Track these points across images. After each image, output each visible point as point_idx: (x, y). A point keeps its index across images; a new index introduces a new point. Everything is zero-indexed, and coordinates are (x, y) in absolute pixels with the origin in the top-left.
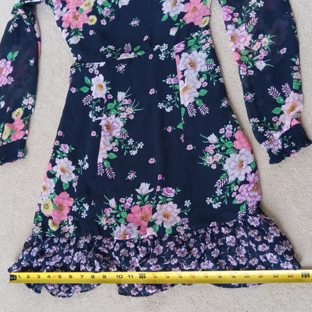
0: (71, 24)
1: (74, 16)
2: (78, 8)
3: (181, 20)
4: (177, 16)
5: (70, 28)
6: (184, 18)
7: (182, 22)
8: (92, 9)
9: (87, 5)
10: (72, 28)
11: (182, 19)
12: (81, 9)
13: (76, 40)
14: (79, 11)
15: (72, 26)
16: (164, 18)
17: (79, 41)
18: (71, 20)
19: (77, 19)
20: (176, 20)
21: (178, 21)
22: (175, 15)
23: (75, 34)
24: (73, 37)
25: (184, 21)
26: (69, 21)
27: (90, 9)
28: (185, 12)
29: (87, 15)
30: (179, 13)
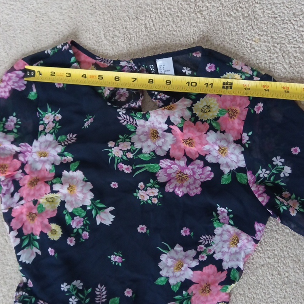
0: (26, 224)
1: (30, 213)
2: (35, 202)
3: (184, 292)
4: (179, 285)
5: (22, 231)
6: (189, 291)
7: (186, 295)
8: (56, 212)
9: (50, 200)
10: (25, 232)
11: (186, 291)
12: (39, 204)
13: (30, 257)
14: (37, 206)
15: (26, 229)
16: (160, 282)
17: (35, 258)
18: (25, 217)
19: (33, 219)
20: (177, 291)
21: (180, 292)
22: (177, 282)
23: (28, 245)
24: (25, 249)
25: (188, 295)
26: (22, 219)
27: (54, 211)
28: (194, 281)
29: (48, 220)
30: (183, 280)
